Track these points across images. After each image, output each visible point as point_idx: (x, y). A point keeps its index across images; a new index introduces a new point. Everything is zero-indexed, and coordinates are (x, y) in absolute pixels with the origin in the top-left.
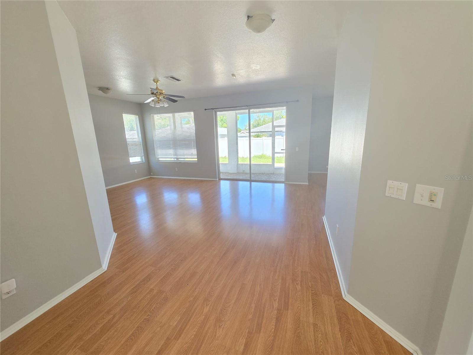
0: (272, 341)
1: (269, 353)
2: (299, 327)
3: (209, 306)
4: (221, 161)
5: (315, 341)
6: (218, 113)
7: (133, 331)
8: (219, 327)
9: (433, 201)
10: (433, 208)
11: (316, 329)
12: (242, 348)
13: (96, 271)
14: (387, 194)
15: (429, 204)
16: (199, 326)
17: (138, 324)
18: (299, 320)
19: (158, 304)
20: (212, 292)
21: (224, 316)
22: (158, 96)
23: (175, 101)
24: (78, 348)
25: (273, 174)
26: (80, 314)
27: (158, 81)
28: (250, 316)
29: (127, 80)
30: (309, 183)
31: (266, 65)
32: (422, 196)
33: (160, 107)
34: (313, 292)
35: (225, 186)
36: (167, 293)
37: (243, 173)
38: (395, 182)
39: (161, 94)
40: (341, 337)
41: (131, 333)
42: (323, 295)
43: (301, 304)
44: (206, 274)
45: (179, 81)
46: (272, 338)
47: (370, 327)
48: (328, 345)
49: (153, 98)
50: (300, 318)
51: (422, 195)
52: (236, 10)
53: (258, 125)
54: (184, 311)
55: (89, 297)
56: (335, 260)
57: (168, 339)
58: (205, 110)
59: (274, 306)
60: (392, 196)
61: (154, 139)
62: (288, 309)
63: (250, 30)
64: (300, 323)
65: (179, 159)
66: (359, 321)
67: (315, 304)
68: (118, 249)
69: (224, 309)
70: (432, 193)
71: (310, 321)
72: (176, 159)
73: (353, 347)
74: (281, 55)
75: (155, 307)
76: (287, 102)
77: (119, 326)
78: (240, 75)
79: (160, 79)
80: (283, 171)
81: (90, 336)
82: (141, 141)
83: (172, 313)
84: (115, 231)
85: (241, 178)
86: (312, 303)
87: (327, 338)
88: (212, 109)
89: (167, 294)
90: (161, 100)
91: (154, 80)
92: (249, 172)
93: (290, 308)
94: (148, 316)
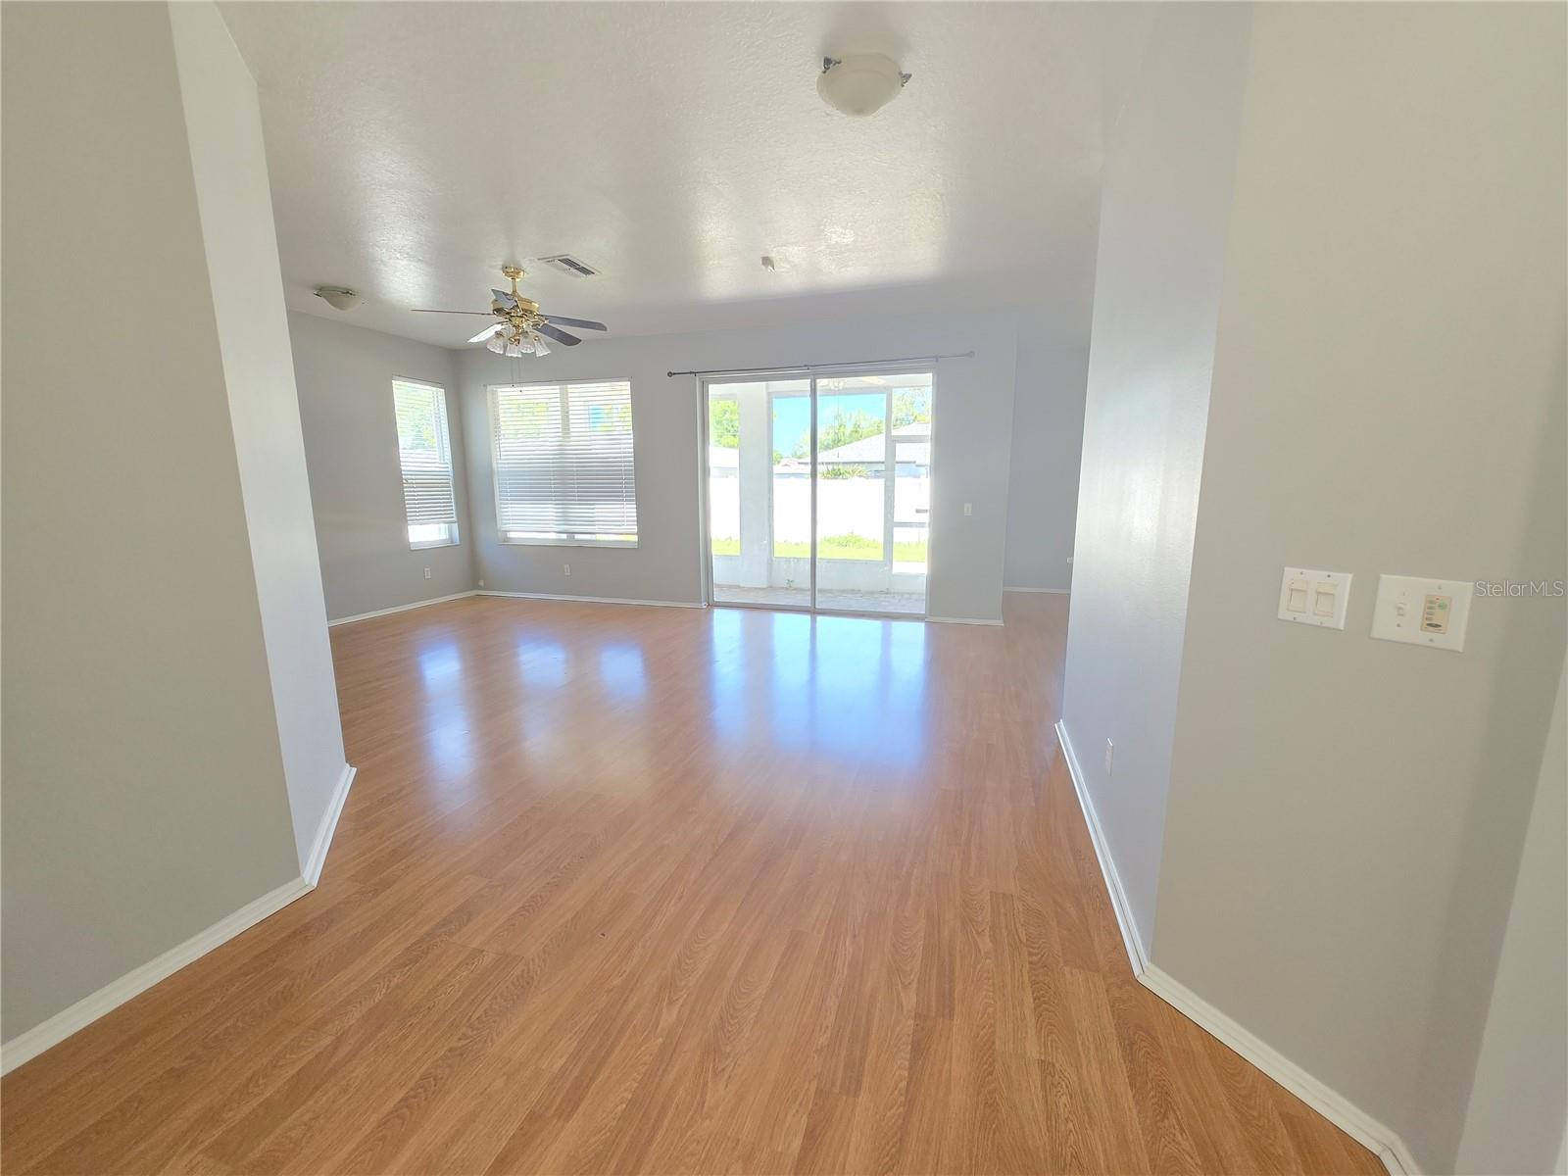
0: (900, 1121)
1: (891, 1159)
2: (991, 1073)
3: (678, 1006)
4: (716, 550)
5: (1048, 1118)
6: (710, 386)
7: (406, 1089)
8: (716, 1074)
9: (1438, 626)
10: (1436, 649)
11: (1049, 1078)
12: (797, 1144)
13: (278, 891)
14: (1283, 614)
15: (1423, 637)
16: (643, 1070)
17: (426, 1066)
18: (991, 1051)
19: (496, 998)
20: (690, 959)
21: (732, 1039)
22: (517, 321)
23: (571, 341)
24: (201, 1152)
25: (887, 593)
26: (217, 1032)
27: (518, 270)
28: (823, 1039)
29: (415, 264)
30: (1004, 622)
31: (873, 231)
32: (1399, 610)
33: (520, 356)
34: (1035, 958)
35: (726, 627)
36: (531, 963)
37: (787, 589)
38: (1309, 571)
39: (527, 312)
40: (1137, 1103)
41: (400, 1095)
42: (1067, 969)
43: (997, 999)
44: (666, 903)
45: (590, 276)
46: (901, 1109)
47: (1232, 1072)
48: (1093, 1131)
49: (498, 328)
50: (994, 1043)
51: (1400, 608)
52: (788, 37)
53: (837, 442)
54: (591, 1022)
55: (247, 975)
56: (1104, 857)
57: (533, 1117)
58: (670, 374)
59: (904, 1004)
60: (1301, 618)
61: (494, 466)
62: (951, 1017)
63: (831, 109)
64: (994, 1061)
65: (578, 537)
66: (1193, 1051)
67: (1042, 999)
68: (359, 818)
69: (731, 1015)
70: (1431, 602)
71: (1029, 1054)
72: (564, 536)
73: (1178, 1135)
74: (925, 200)
75: (485, 1011)
76: (937, 358)
77: (354, 1074)
78: (789, 262)
79: (525, 264)
80: (922, 586)
81: (246, 1110)
82: (451, 474)
83: (550, 1030)
84: (350, 759)
85: (782, 602)
86: (1033, 994)
87: (1087, 1109)
88: (691, 373)
89: (531, 967)
90: (525, 333)
91: (505, 269)
92: (808, 584)
93: (957, 1011)
94: (460, 1039)
